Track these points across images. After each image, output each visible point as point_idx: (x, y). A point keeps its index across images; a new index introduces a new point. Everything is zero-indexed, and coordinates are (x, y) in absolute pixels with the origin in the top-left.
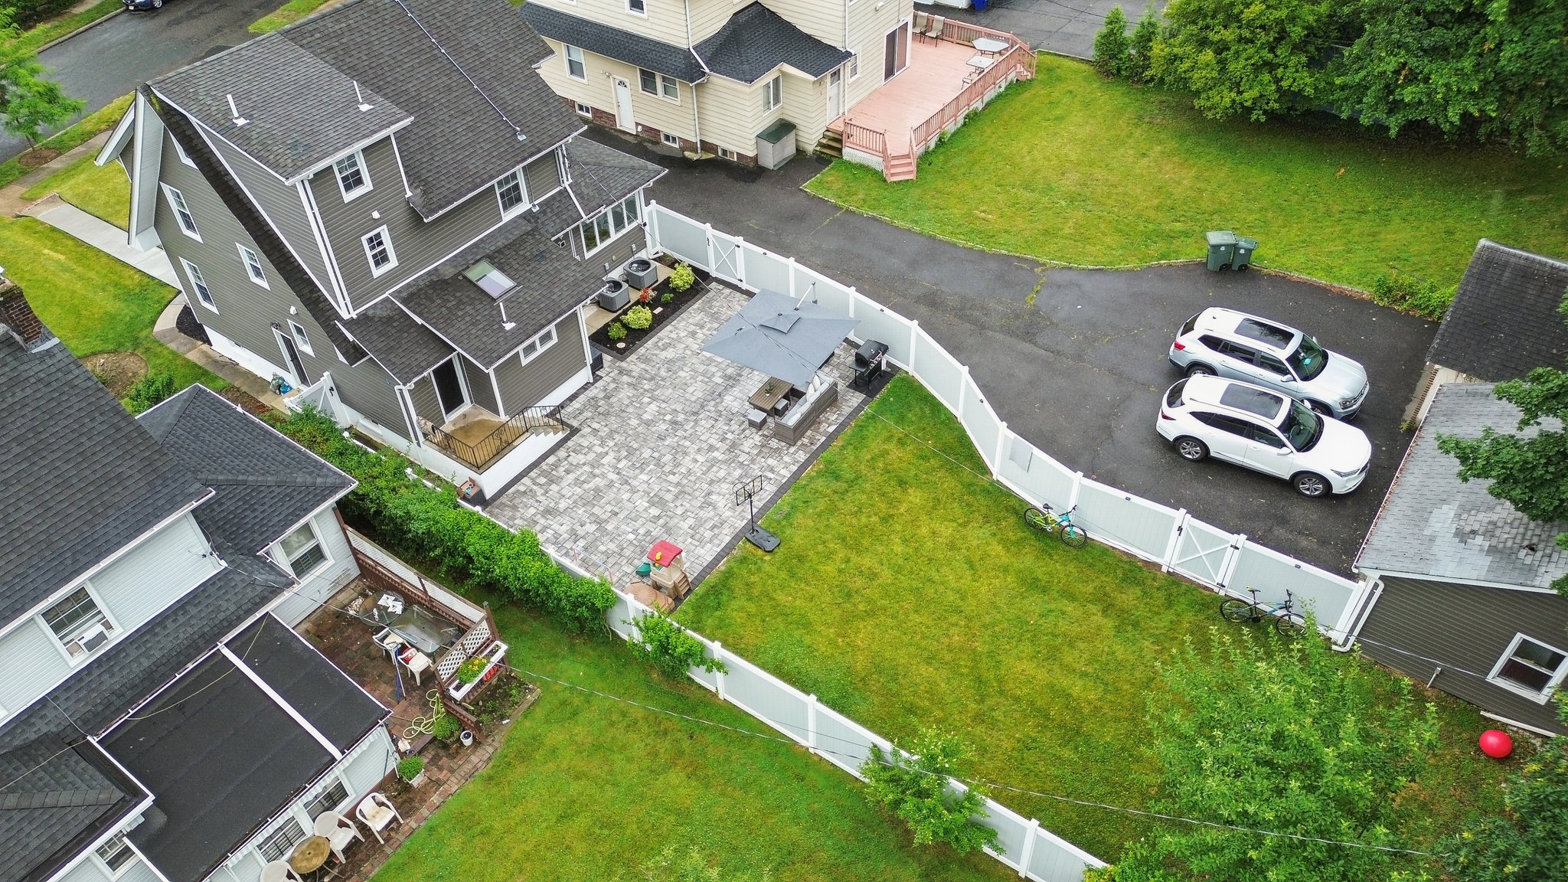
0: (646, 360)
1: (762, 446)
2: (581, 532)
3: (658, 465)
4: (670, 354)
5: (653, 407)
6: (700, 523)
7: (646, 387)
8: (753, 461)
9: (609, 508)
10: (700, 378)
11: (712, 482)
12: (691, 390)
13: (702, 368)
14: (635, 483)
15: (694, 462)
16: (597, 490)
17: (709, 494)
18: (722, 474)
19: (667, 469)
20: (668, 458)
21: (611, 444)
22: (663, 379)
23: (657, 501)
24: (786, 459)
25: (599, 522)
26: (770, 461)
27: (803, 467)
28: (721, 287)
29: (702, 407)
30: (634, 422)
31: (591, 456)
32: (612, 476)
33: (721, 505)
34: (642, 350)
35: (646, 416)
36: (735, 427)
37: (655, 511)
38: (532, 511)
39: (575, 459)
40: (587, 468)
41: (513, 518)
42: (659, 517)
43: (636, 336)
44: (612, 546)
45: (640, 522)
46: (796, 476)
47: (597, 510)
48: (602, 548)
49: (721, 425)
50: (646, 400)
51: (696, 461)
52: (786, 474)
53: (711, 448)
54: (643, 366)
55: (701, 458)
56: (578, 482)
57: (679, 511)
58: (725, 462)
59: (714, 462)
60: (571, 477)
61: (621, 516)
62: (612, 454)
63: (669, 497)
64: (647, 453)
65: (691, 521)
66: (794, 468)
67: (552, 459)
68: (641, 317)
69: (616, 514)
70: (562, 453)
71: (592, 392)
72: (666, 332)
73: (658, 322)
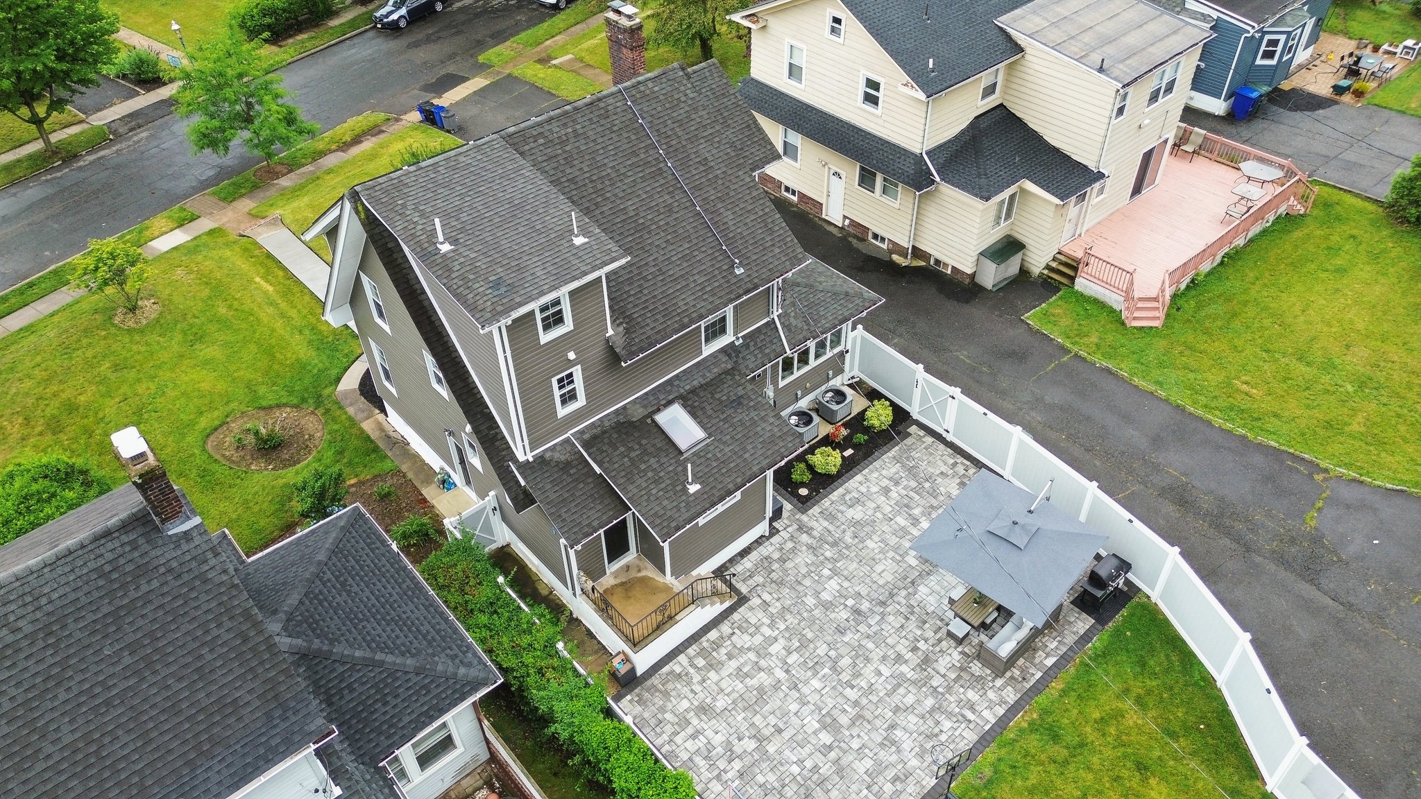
0: (831, 517)
1: (962, 669)
2: (738, 749)
3: (833, 668)
4: (857, 513)
5: (833, 585)
6: (880, 768)
7: (828, 554)
8: (949, 689)
9: (772, 720)
10: (891, 554)
11: (896, 710)
12: (879, 568)
13: (893, 540)
14: (805, 690)
15: (876, 674)
16: (761, 690)
17: (893, 727)
18: (910, 700)
19: (845, 677)
20: (845, 662)
21: (782, 627)
22: (847, 547)
23: (828, 723)
24: (991, 695)
25: (761, 739)
26: (971, 694)
27: (1013, 710)
28: (922, 433)
29: (892, 595)
30: (810, 601)
31: (758, 639)
32: (780, 674)
33: (906, 746)
34: (826, 503)
35: (825, 596)
36: (930, 634)
37: (826, 738)
38: (685, 704)
39: (742, 640)
40: (752, 656)
41: (662, 710)
42: (830, 748)
43: (823, 482)
44: (772, 778)
45: (808, 749)
46: (1002, 723)
47: (757, 720)
48: (760, 779)
49: (912, 625)
50: (826, 572)
51: (879, 674)
52: (990, 718)
53: (899, 659)
54: (826, 524)
55: (886, 671)
56: (740, 674)
57: (855, 744)
58: (914, 683)
59: (900, 681)
60: (734, 664)
61: (786, 735)
62: (782, 642)
63: (844, 720)
64: (822, 650)
65: (868, 763)
66: (1001, 711)
67: (713, 635)
68: (829, 460)
69: (780, 731)
70: (725, 628)
71: (766, 550)
72: (856, 483)
73: (849, 467)
